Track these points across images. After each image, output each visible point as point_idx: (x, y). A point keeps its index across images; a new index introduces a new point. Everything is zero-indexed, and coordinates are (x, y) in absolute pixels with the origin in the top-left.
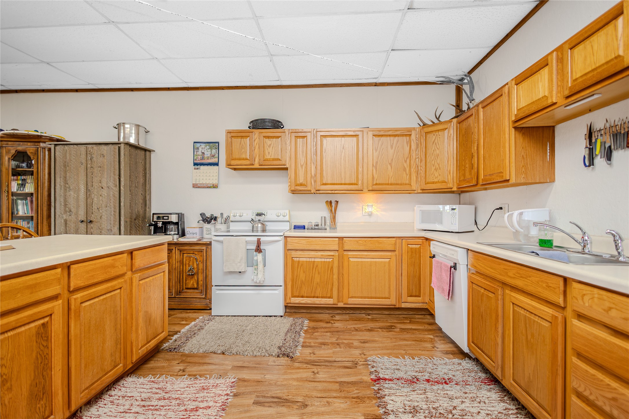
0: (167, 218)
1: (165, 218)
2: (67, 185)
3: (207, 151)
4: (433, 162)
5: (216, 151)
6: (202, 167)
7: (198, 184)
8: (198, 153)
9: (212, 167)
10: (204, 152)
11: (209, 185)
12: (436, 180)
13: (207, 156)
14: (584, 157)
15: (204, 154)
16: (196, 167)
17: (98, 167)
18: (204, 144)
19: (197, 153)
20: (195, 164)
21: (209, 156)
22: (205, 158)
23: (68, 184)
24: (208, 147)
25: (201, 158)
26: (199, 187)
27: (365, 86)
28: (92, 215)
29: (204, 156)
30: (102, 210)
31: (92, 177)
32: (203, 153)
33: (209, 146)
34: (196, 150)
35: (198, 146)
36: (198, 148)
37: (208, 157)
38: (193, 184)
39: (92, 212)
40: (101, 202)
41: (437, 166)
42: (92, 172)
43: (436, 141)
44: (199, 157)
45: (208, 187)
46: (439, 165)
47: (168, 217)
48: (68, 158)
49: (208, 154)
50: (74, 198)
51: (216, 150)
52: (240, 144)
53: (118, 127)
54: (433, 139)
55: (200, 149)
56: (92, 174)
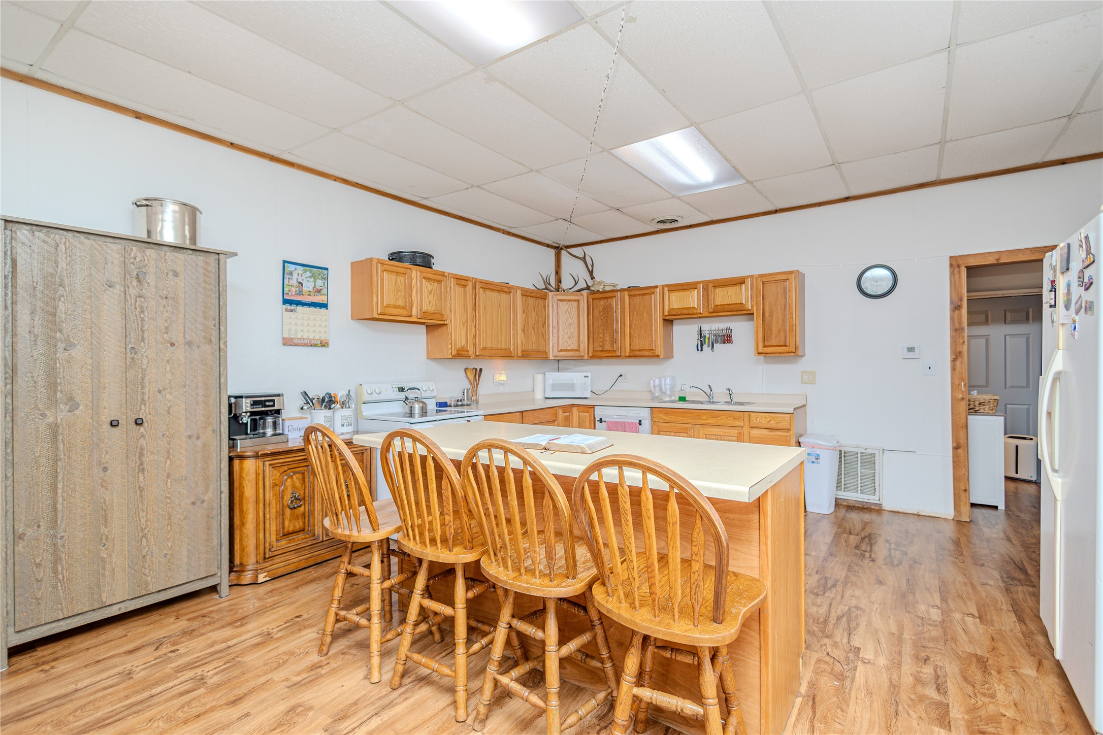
0: (271, 403)
1: (267, 404)
2: (58, 334)
3: (308, 281)
4: (566, 330)
5: (324, 283)
6: (299, 308)
7: (293, 339)
8: (291, 281)
9: (318, 309)
10: (302, 281)
11: (314, 342)
12: (569, 348)
13: (308, 289)
14: (697, 345)
15: (302, 285)
16: (288, 306)
17: (161, 297)
18: (302, 268)
19: (289, 282)
20: (286, 302)
21: (311, 289)
22: (304, 293)
23: (61, 331)
24: (308, 274)
25: (296, 291)
26: (295, 345)
27: (494, 230)
28: (143, 406)
29: (302, 290)
30: (170, 393)
31: (143, 320)
32: (301, 283)
33: (311, 272)
34: (288, 277)
35: (292, 270)
36: (291, 273)
37: (310, 292)
38: (284, 338)
39: (143, 400)
40: (169, 376)
41: (570, 335)
42: (142, 307)
43: (569, 310)
44: (294, 289)
45: (311, 346)
46: (572, 334)
47: (273, 401)
48: (63, 264)
49: (308, 286)
50: (82, 367)
51: (324, 281)
52: (396, 284)
53: (147, 204)
54: (566, 308)
55: (295, 275)
56: (142, 312)
